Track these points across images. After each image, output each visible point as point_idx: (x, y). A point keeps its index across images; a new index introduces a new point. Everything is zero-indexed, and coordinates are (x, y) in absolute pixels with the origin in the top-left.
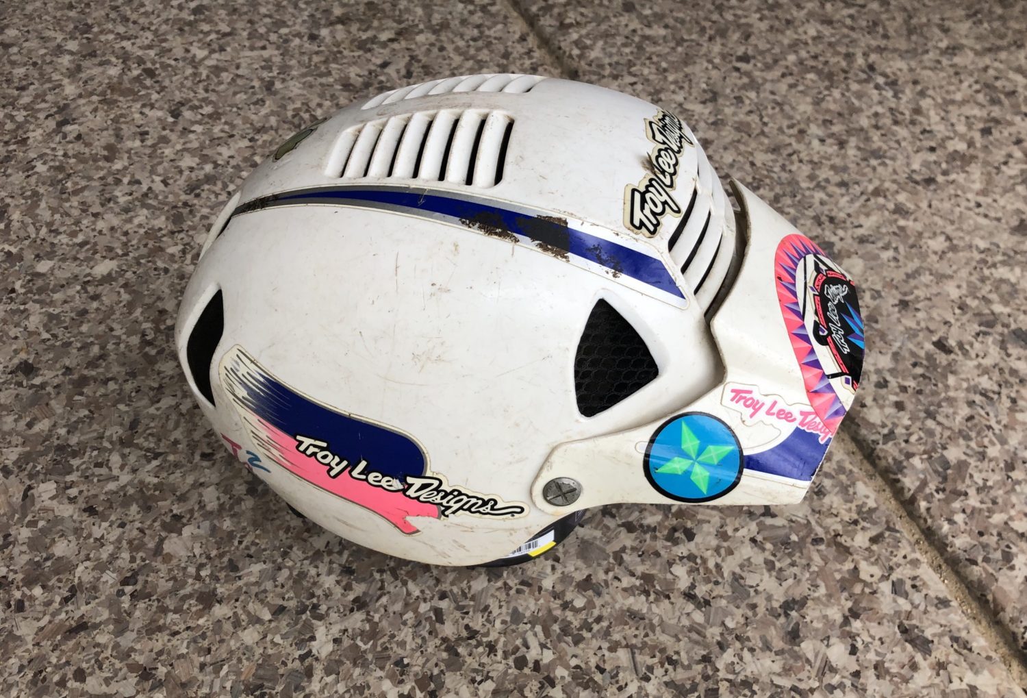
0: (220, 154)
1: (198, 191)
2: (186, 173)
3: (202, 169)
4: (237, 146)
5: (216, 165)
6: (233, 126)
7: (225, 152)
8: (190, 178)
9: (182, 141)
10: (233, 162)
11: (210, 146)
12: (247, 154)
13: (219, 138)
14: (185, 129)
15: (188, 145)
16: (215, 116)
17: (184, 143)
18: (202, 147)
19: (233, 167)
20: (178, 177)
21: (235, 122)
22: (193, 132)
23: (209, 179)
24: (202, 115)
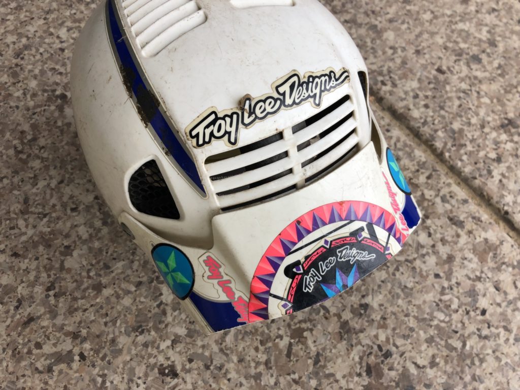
0: (28, 31)
1: (22, 56)
2: (12, 46)
3: (20, 42)
4: (37, 24)
5: (28, 38)
6: (31, 13)
7: (31, 29)
8: (15, 49)
9: (3, 27)
10: (38, 34)
11: (21, 27)
12: (45, 28)
13: (25, 21)
14: (3, 19)
15: (8, 29)
16: (19, 8)
17: (5, 28)
18: (16, 29)
19: (39, 37)
20: (7, 49)
21: (32, 10)
22: (9, 20)
23: (27, 47)
24: (11, 9)
